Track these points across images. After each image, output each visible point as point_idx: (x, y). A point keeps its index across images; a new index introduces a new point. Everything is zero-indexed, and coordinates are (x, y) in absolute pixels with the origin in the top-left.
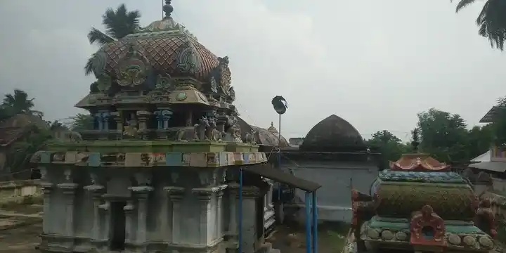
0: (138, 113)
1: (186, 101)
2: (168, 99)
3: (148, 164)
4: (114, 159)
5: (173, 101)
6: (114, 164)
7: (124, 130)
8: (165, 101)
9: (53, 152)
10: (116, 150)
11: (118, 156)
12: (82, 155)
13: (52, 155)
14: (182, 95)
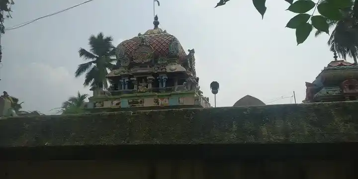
0: (148, 78)
1: (176, 71)
2: (166, 70)
3: (158, 104)
4: (137, 103)
5: (168, 71)
6: (137, 106)
7: (138, 89)
8: (164, 70)
9: (95, 102)
10: (136, 98)
11: (139, 101)
12: (115, 102)
13: (95, 104)
14: (173, 67)
